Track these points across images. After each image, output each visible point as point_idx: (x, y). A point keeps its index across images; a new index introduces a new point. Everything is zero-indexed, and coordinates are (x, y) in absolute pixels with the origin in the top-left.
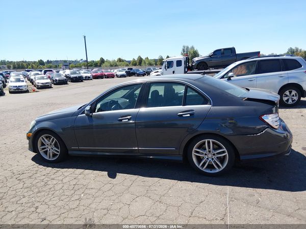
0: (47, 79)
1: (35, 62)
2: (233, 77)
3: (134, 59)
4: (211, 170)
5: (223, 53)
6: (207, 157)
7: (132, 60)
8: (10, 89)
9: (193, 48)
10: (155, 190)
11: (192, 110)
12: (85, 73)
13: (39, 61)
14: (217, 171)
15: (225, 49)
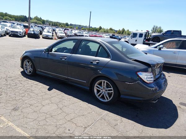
0: (64, 33)
1: (63, 24)
2: (162, 48)
3: (120, 30)
4: (103, 100)
5: (173, 33)
6: (102, 91)
7: (118, 30)
8: (43, 36)
9: (160, 28)
10: (64, 102)
11: (99, 60)
12: (86, 33)
13: (66, 24)
14: (106, 101)
15: (174, 31)
